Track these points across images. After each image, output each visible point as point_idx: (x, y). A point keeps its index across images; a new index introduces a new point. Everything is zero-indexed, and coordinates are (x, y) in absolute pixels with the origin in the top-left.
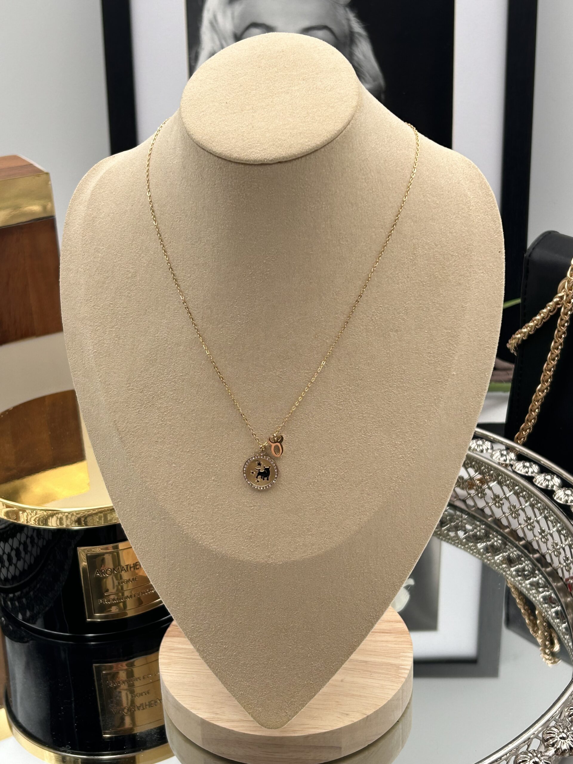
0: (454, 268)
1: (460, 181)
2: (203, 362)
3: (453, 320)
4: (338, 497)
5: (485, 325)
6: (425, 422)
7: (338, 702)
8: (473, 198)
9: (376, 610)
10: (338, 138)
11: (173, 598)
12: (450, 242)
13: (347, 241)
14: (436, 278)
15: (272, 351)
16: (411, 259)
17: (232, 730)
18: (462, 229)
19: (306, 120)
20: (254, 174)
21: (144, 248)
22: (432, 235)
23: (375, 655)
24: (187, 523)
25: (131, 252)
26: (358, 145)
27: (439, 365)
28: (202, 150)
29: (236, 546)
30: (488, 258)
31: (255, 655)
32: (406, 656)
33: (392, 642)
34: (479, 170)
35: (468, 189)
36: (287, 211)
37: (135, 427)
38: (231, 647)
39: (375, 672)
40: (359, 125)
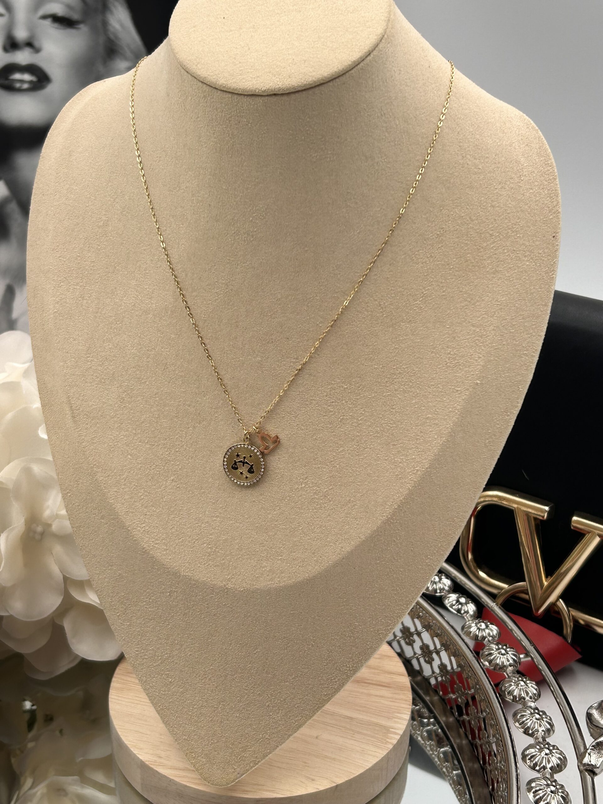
1: (513, 143)
3: (483, 316)
4: (318, 517)
5: (525, 326)
10: (353, 71)
12: (490, 218)
13: (356, 203)
14: (467, 261)
16: (438, 235)
17: (173, 780)
18: (508, 203)
20: (243, 107)
22: (468, 207)
23: (363, 711)
26: (381, 83)
27: (460, 369)
28: (186, 73)
30: (537, 243)
33: (388, 698)
34: (540, 133)
35: (522, 155)
40: (385, 59)
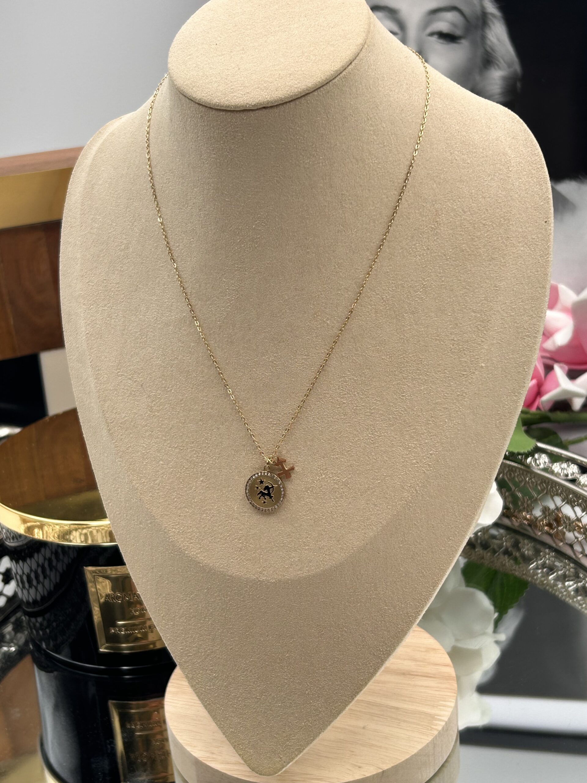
0: (486, 239)
2: (192, 344)
6: (446, 422)
7: (353, 752)
8: (514, 157)
9: (386, 644)
11: (162, 615)
15: (264, 332)
19: (300, 60)
21: (137, 215)
24: (174, 530)
25: (125, 221)
29: (224, 558)
31: (247, 688)
32: (444, 706)
36: (277, 167)
37: (124, 417)
38: (221, 676)
39: (405, 721)
